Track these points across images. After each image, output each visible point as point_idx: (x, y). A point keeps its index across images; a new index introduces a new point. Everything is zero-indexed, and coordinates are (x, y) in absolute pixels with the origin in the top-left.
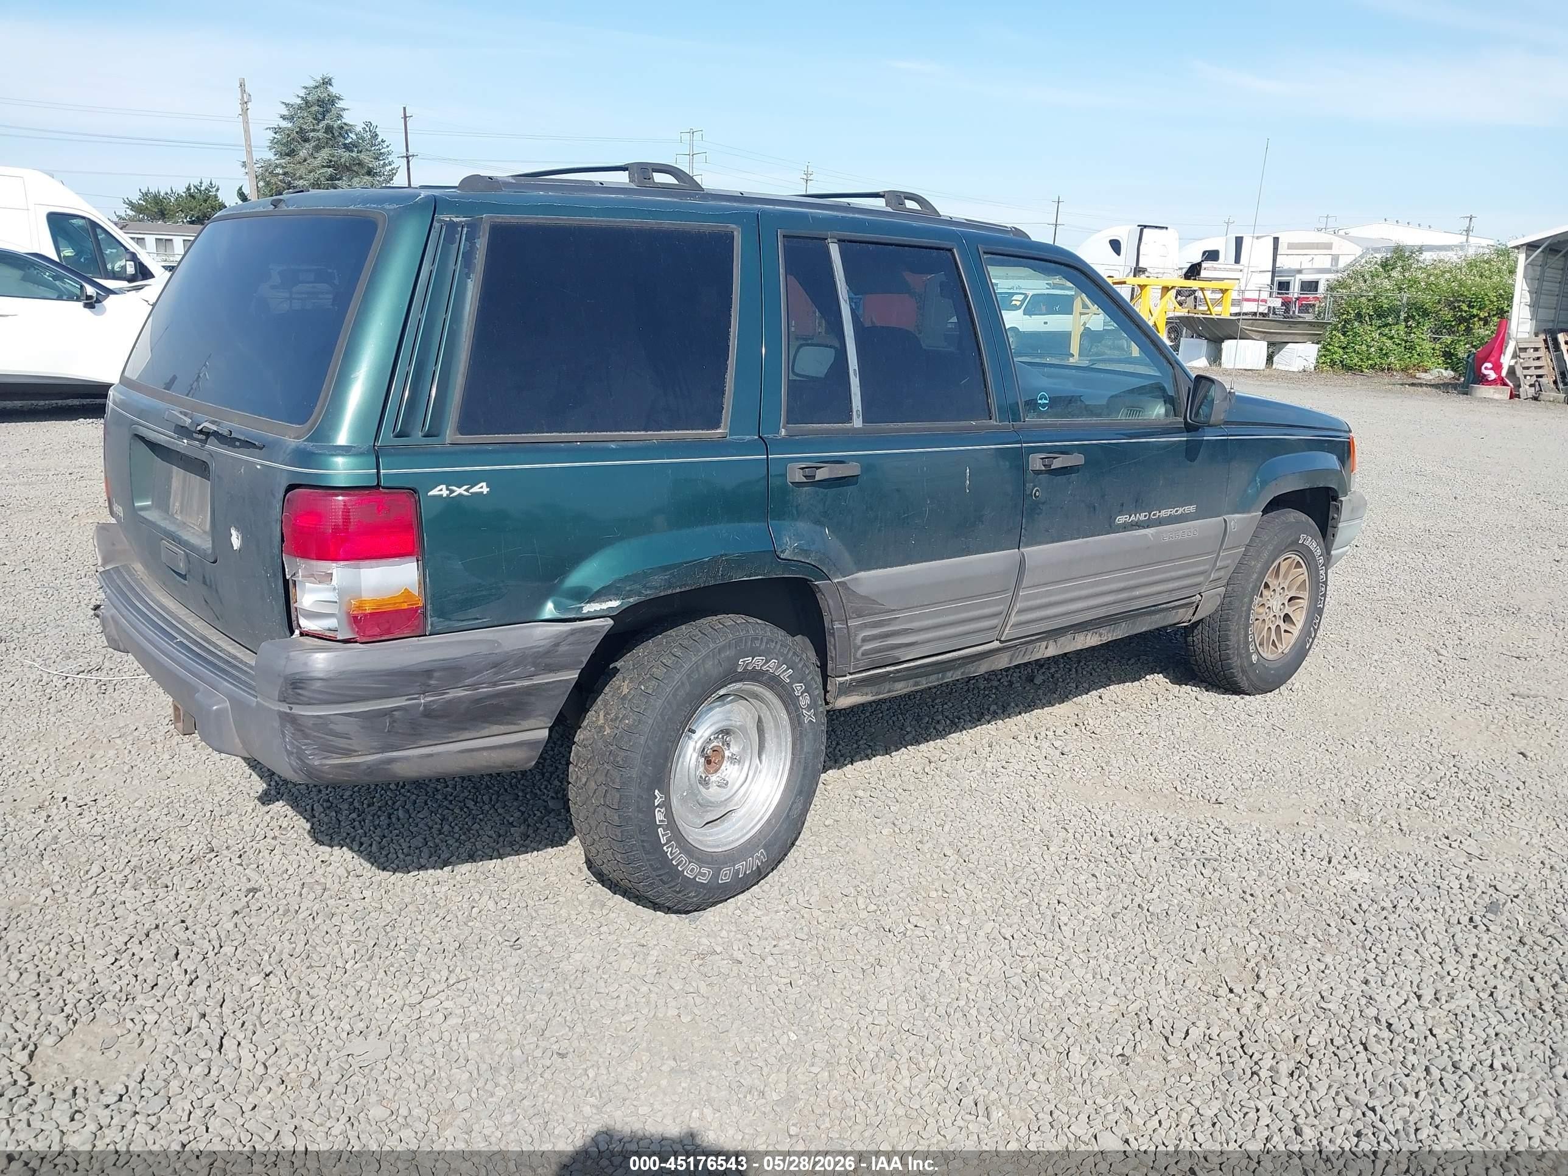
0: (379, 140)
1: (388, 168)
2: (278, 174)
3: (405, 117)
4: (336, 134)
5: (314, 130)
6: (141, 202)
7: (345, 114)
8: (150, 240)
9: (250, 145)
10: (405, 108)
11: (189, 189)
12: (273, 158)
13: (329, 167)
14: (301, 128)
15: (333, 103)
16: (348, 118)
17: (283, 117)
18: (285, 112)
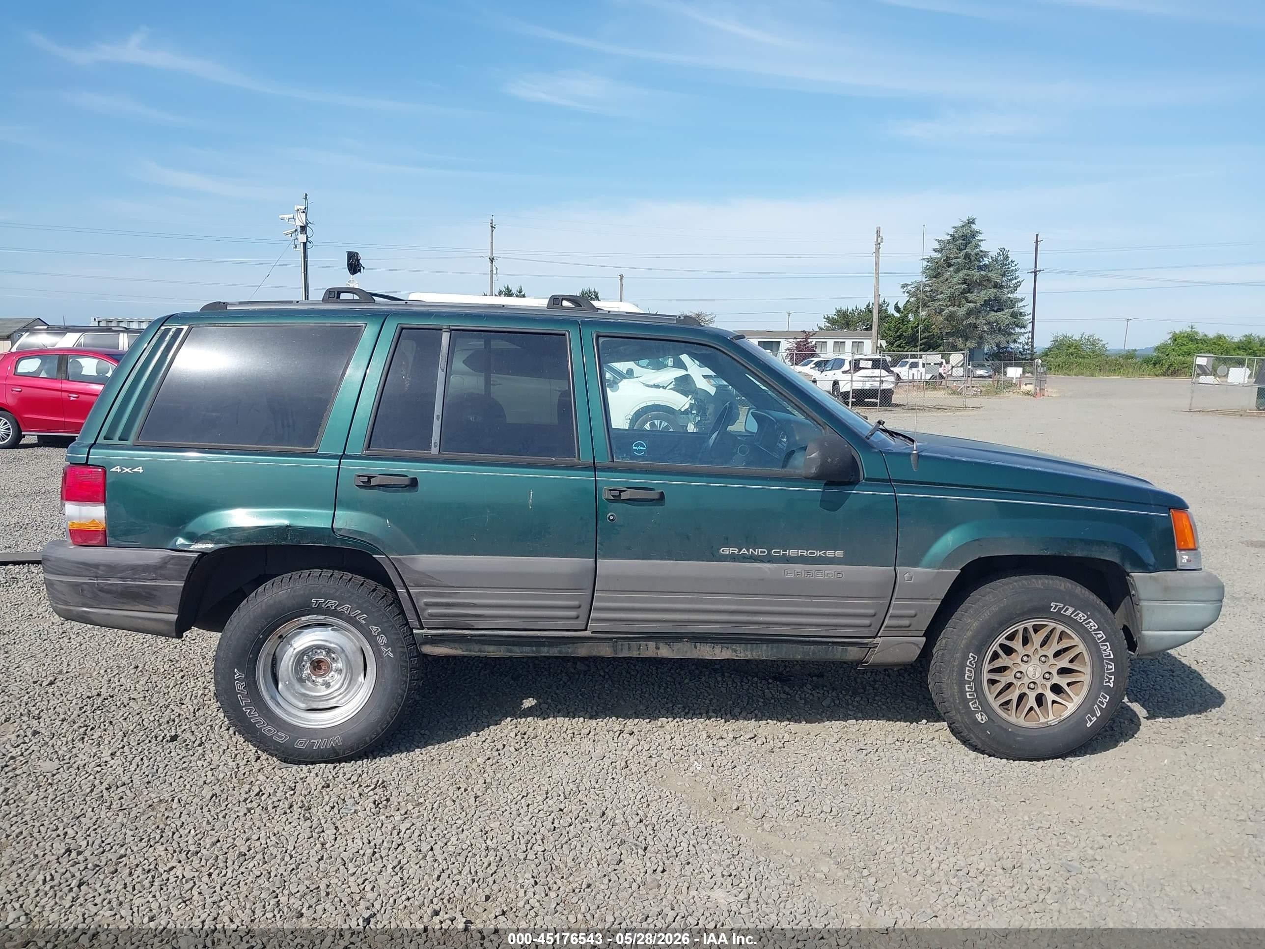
0: (1010, 261)
1: (1014, 282)
2: (927, 291)
3: (1037, 242)
4: (973, 259)
5: (956, 258)
6: (836, 317)
7: (982, 244)
8: (849, 343)
9: (878, 273)
10: (1037, 235)
11: (868, 306)
12: (924, 280)
13: (963, 284)
14: (947, 257)
15: (974, 236)
16: (984, 247)
17: (935, 250)
18: (937, 246)
